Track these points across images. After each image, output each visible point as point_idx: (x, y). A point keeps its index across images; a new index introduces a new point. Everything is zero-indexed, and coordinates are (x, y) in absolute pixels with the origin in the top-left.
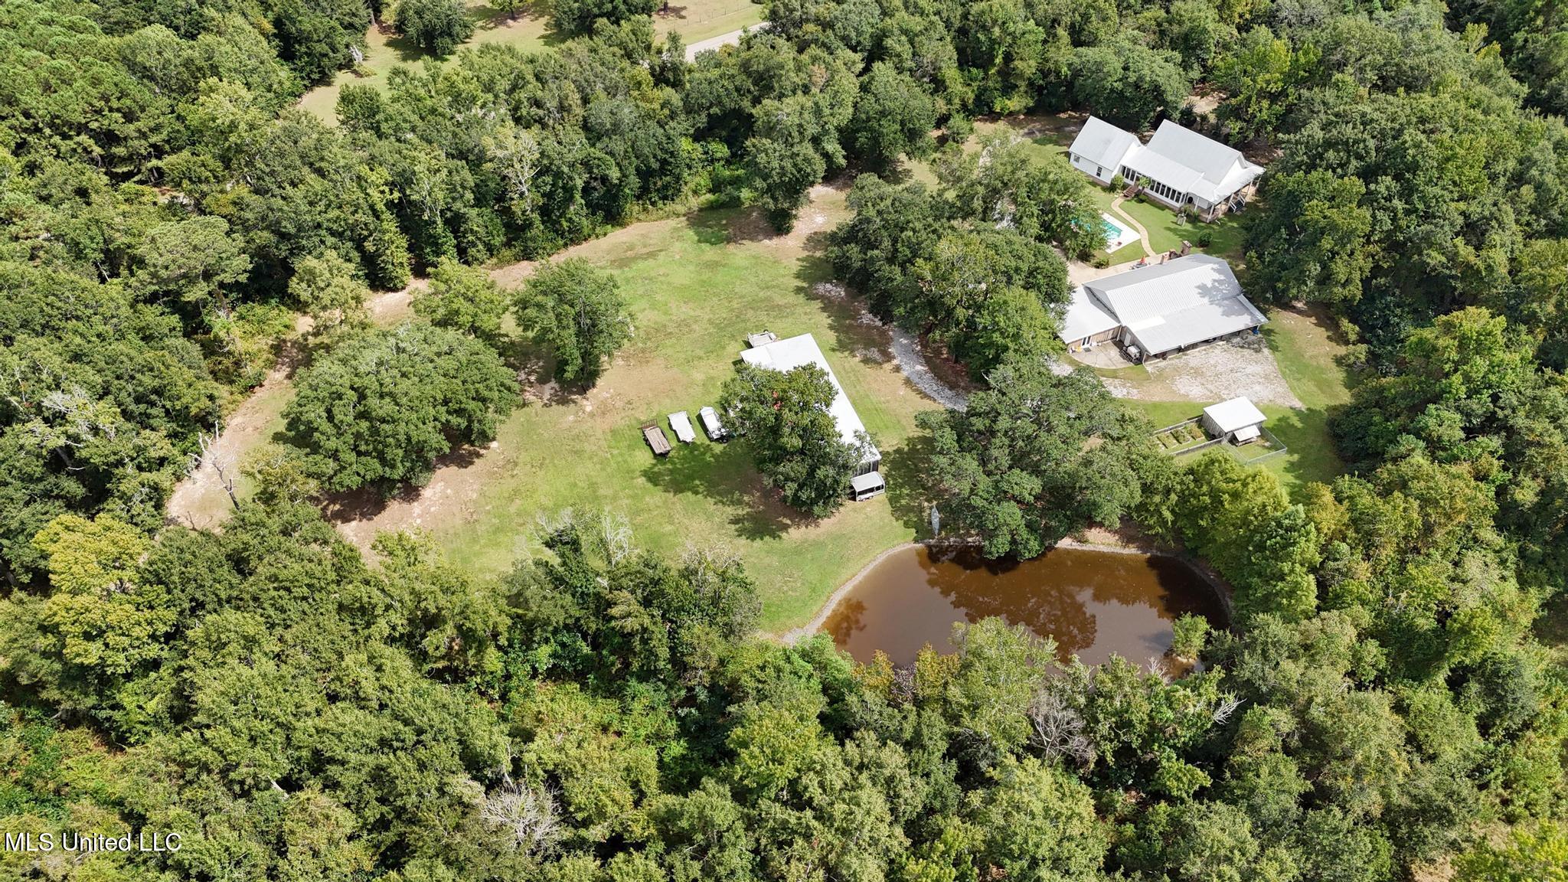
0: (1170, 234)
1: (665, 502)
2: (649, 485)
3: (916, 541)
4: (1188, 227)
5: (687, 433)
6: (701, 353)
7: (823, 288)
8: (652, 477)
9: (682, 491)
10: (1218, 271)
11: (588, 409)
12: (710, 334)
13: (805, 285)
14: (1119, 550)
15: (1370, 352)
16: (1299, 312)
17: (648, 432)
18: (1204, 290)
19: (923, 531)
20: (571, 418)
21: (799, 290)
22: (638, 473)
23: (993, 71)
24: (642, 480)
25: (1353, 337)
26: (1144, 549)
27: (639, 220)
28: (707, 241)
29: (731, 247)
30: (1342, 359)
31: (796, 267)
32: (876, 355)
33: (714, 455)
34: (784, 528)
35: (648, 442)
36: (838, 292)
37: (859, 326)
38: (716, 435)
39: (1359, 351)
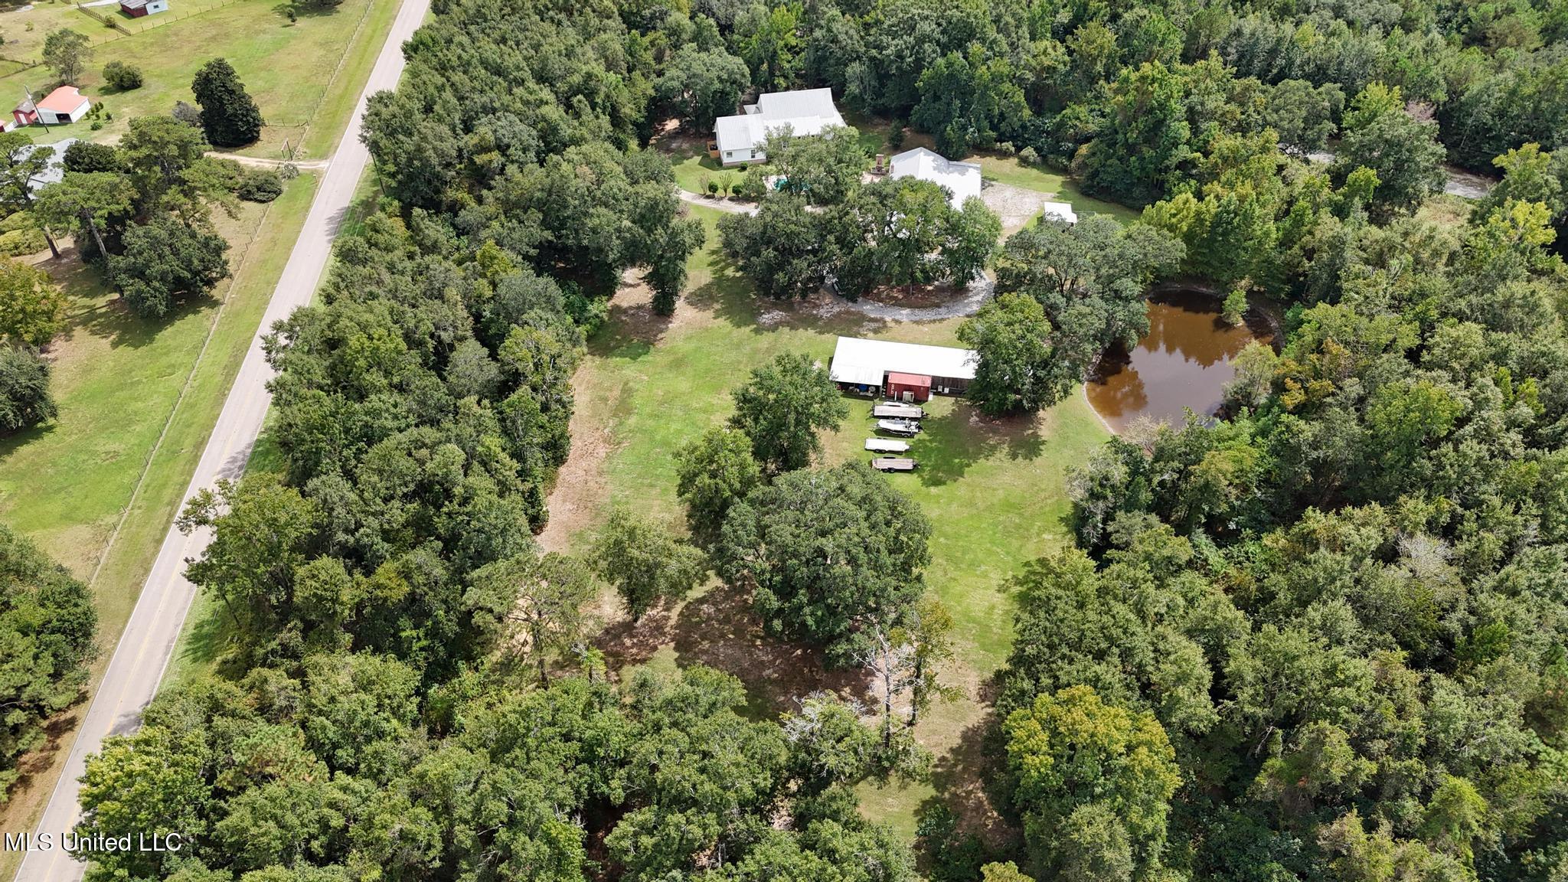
1: (968, 485)
2: (942, 488)
3: (1082, 383)
5: (900, 445)
7: (766, 318)
8: (936, 482)
9: (962, 472)
10: (927, 155)
13: (753, 326)
15: (1036, 149)
17: (877, 466)
19: (1077, 376)
21: (757, 331)
22: (925, 489)
24: (933, 490)
25: (1013, 149)
28: (639, 355)
29: (659, 345)
30: (1024, 162)
31: (723, 324)
32: (874, 325)
33: (931, 441)
34: (1035, 435)
35: (890, 470)
36: (777, 315)
37: (830, 320)
38: (913, 429)
39: (1029, 152)
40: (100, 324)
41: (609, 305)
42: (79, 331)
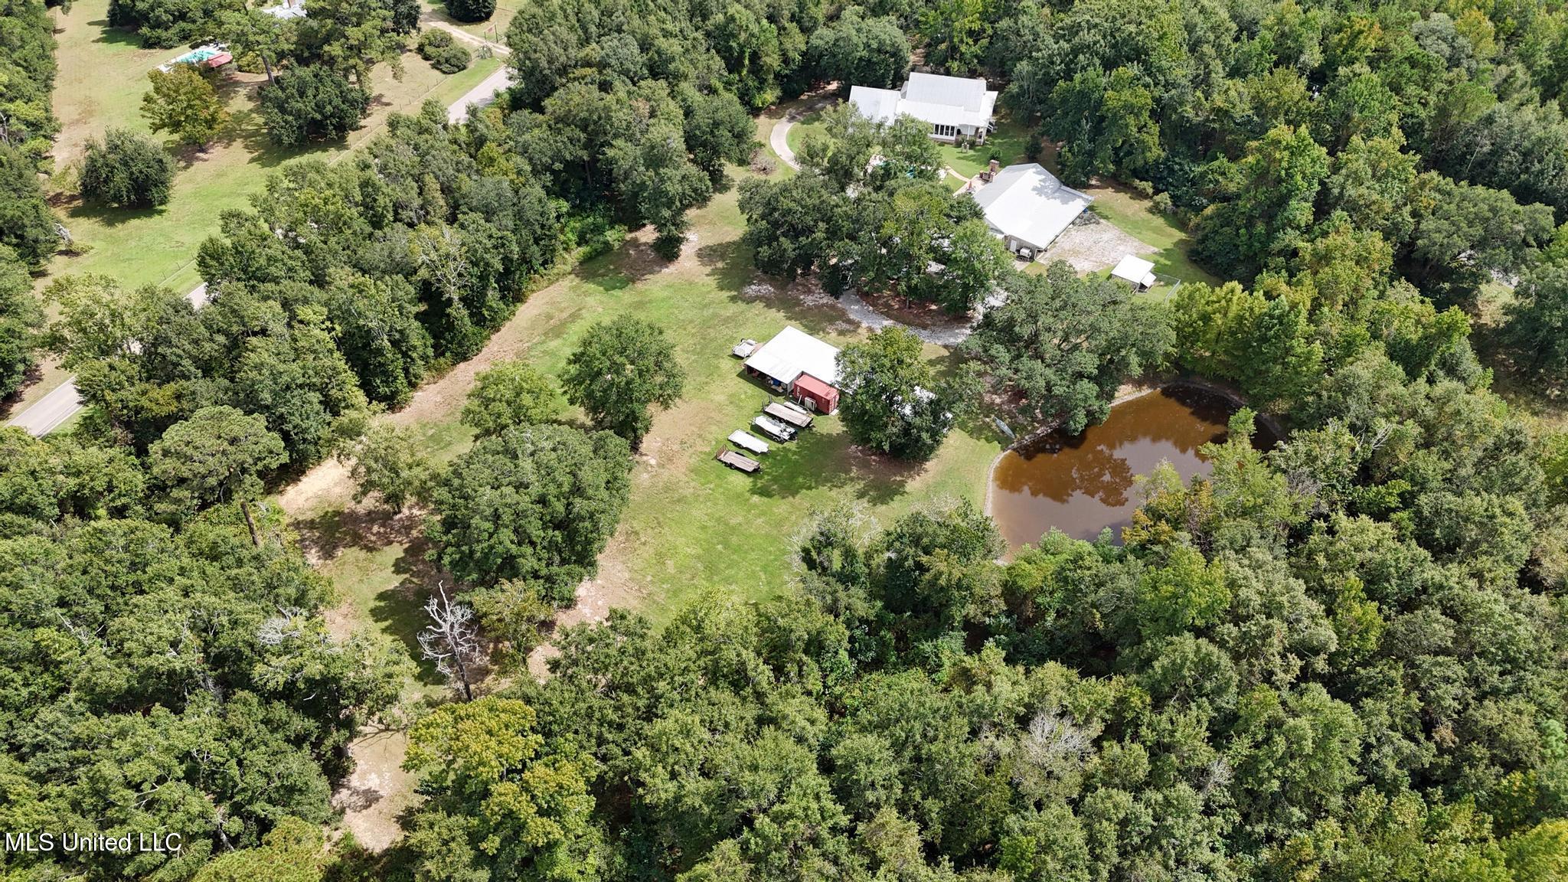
0: (964, 162)
1: (793, 506)
2: (765, 500)
3: (1004, 450)
4: (971, 152)
5: (760, 445)
6: (704, 379)
7: (752, 290)
8: (764, 492)
9: (797, 492)
10: (1038, 173)
11: (653, 462)
12: (695, 361)
13: (734, 293)
14: (1138, 395)
15: (1172, 197)
16: (1098, 187)
17: (722, 457)
18: (1039, 191)
19: (1003, 440)
20: (645, 476)
21: (733, 299)
22: (748, 495)
23: (745, 72)
24: (756, 498)
25: (1150, 191)
26: (1153, 386)
27: (533, 291)
28: (614, 288)
29: (639, 285)
30: (1155, 210)
31: (712, 282)
32: (845, 326)
33: (795, 453)
34: (902, 484)
35: (731, 466)
36: (766, 289)
37: (810, 308)
38: (786, 436)
39: (1164, 198)
40: (256, 142)
41: (629, 236)
42: (238, 144)
